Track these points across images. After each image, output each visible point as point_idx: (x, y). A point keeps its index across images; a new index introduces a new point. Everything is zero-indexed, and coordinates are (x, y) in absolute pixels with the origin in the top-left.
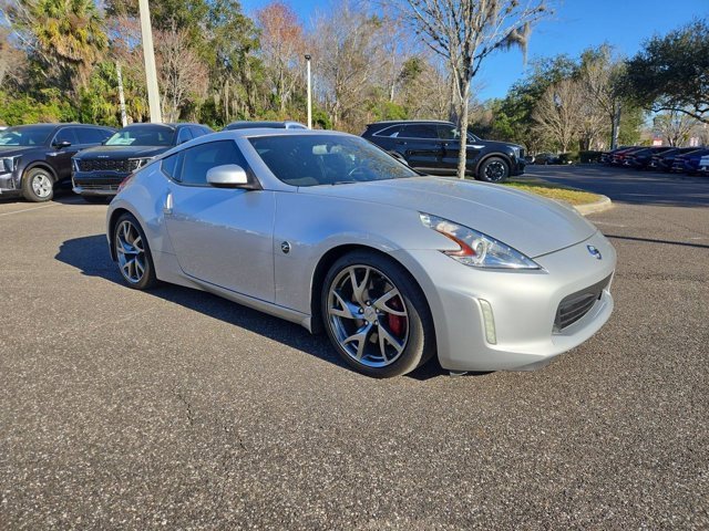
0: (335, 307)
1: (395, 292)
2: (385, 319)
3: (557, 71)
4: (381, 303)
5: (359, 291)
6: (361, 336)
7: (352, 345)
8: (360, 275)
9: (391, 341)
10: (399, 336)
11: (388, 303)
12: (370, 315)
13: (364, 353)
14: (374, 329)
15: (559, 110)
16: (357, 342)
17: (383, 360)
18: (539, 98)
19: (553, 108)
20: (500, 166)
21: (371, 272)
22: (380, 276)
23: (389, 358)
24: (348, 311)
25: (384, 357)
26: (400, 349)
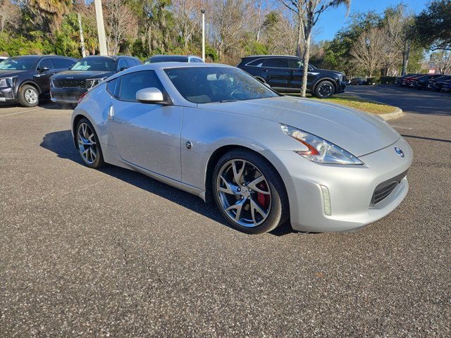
0: (221, 186)
1: (262, 178)
2: (255, 196)
3: (368, 22)
4: (253, 185)
5: (238, 177)
6: (239, 206)
7: (233, 212)
8: (239, 166)
9: (259, 210)
10: (265, 208)
11: (258, 186)
12: (245, 193)
13: (241, 217)
14: (248, 202)
15: (368, 48)
16: (236, 210)
17: (253, 223)
18: (356, 40)
19: (364, 47)
20: (329, 87)
21: (246, 164)
22: (252, 167)
23: (257, 221)
24: (230, 189)
25: (254, 220)
26: (265, 216)
